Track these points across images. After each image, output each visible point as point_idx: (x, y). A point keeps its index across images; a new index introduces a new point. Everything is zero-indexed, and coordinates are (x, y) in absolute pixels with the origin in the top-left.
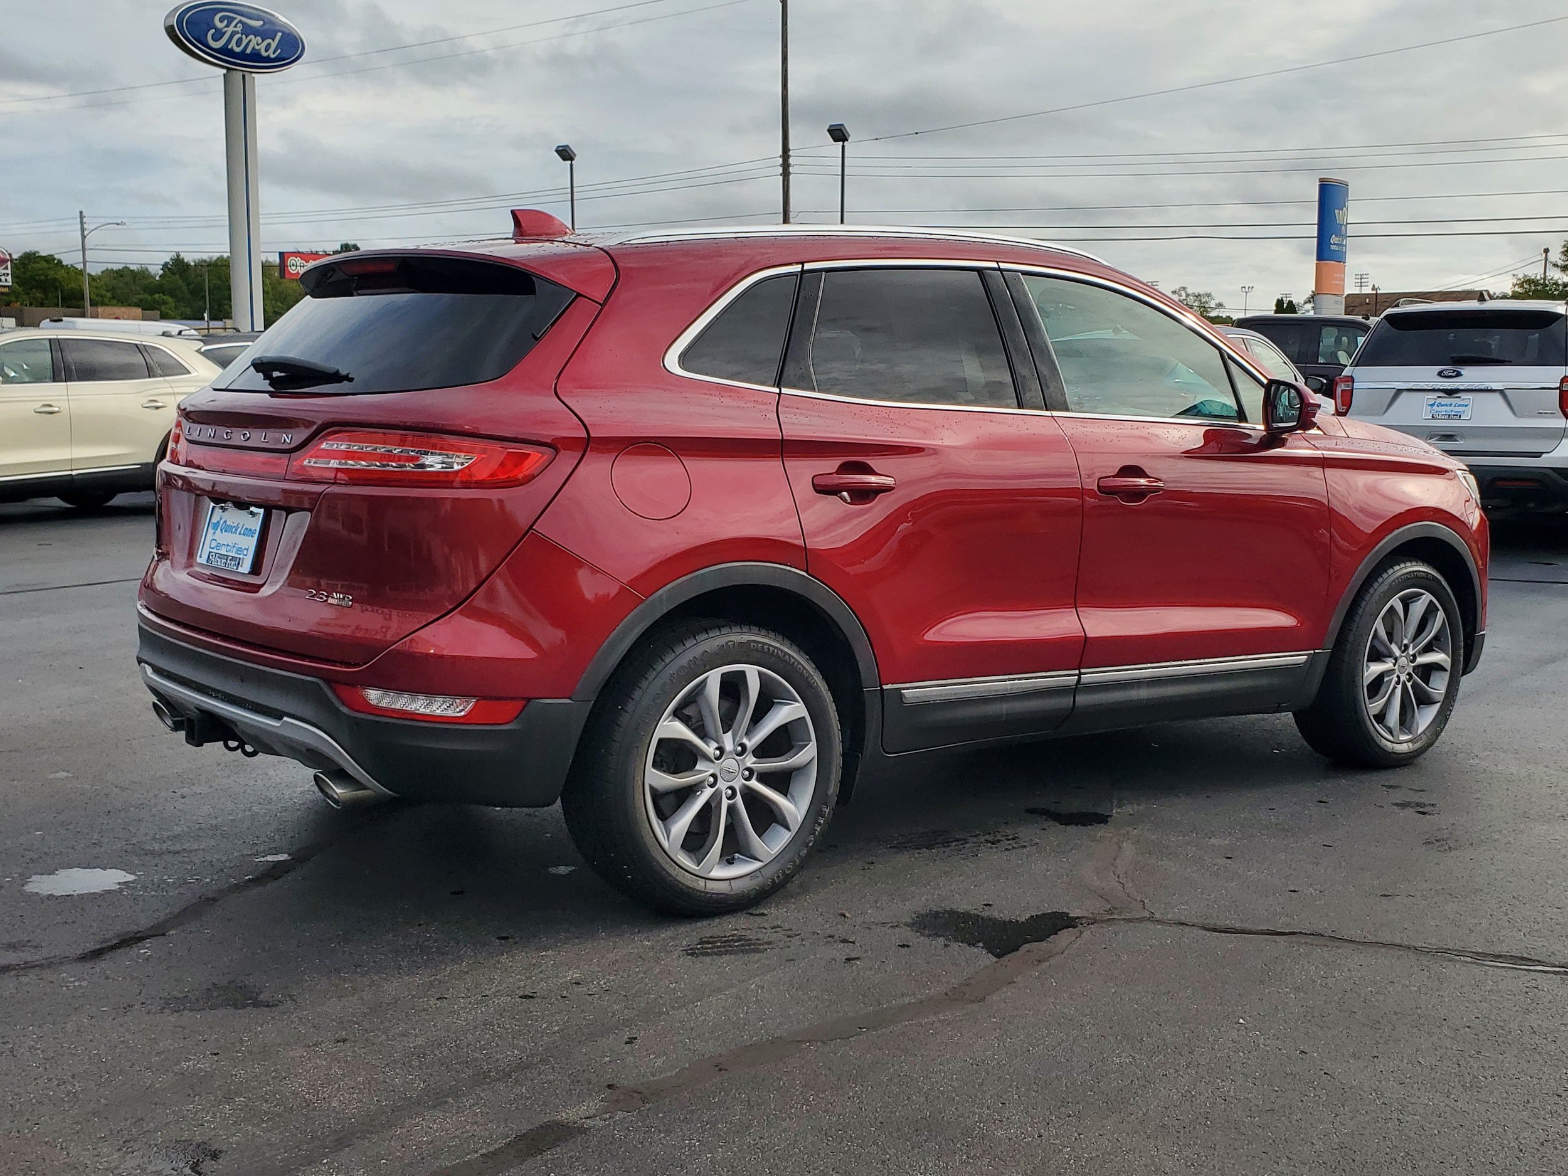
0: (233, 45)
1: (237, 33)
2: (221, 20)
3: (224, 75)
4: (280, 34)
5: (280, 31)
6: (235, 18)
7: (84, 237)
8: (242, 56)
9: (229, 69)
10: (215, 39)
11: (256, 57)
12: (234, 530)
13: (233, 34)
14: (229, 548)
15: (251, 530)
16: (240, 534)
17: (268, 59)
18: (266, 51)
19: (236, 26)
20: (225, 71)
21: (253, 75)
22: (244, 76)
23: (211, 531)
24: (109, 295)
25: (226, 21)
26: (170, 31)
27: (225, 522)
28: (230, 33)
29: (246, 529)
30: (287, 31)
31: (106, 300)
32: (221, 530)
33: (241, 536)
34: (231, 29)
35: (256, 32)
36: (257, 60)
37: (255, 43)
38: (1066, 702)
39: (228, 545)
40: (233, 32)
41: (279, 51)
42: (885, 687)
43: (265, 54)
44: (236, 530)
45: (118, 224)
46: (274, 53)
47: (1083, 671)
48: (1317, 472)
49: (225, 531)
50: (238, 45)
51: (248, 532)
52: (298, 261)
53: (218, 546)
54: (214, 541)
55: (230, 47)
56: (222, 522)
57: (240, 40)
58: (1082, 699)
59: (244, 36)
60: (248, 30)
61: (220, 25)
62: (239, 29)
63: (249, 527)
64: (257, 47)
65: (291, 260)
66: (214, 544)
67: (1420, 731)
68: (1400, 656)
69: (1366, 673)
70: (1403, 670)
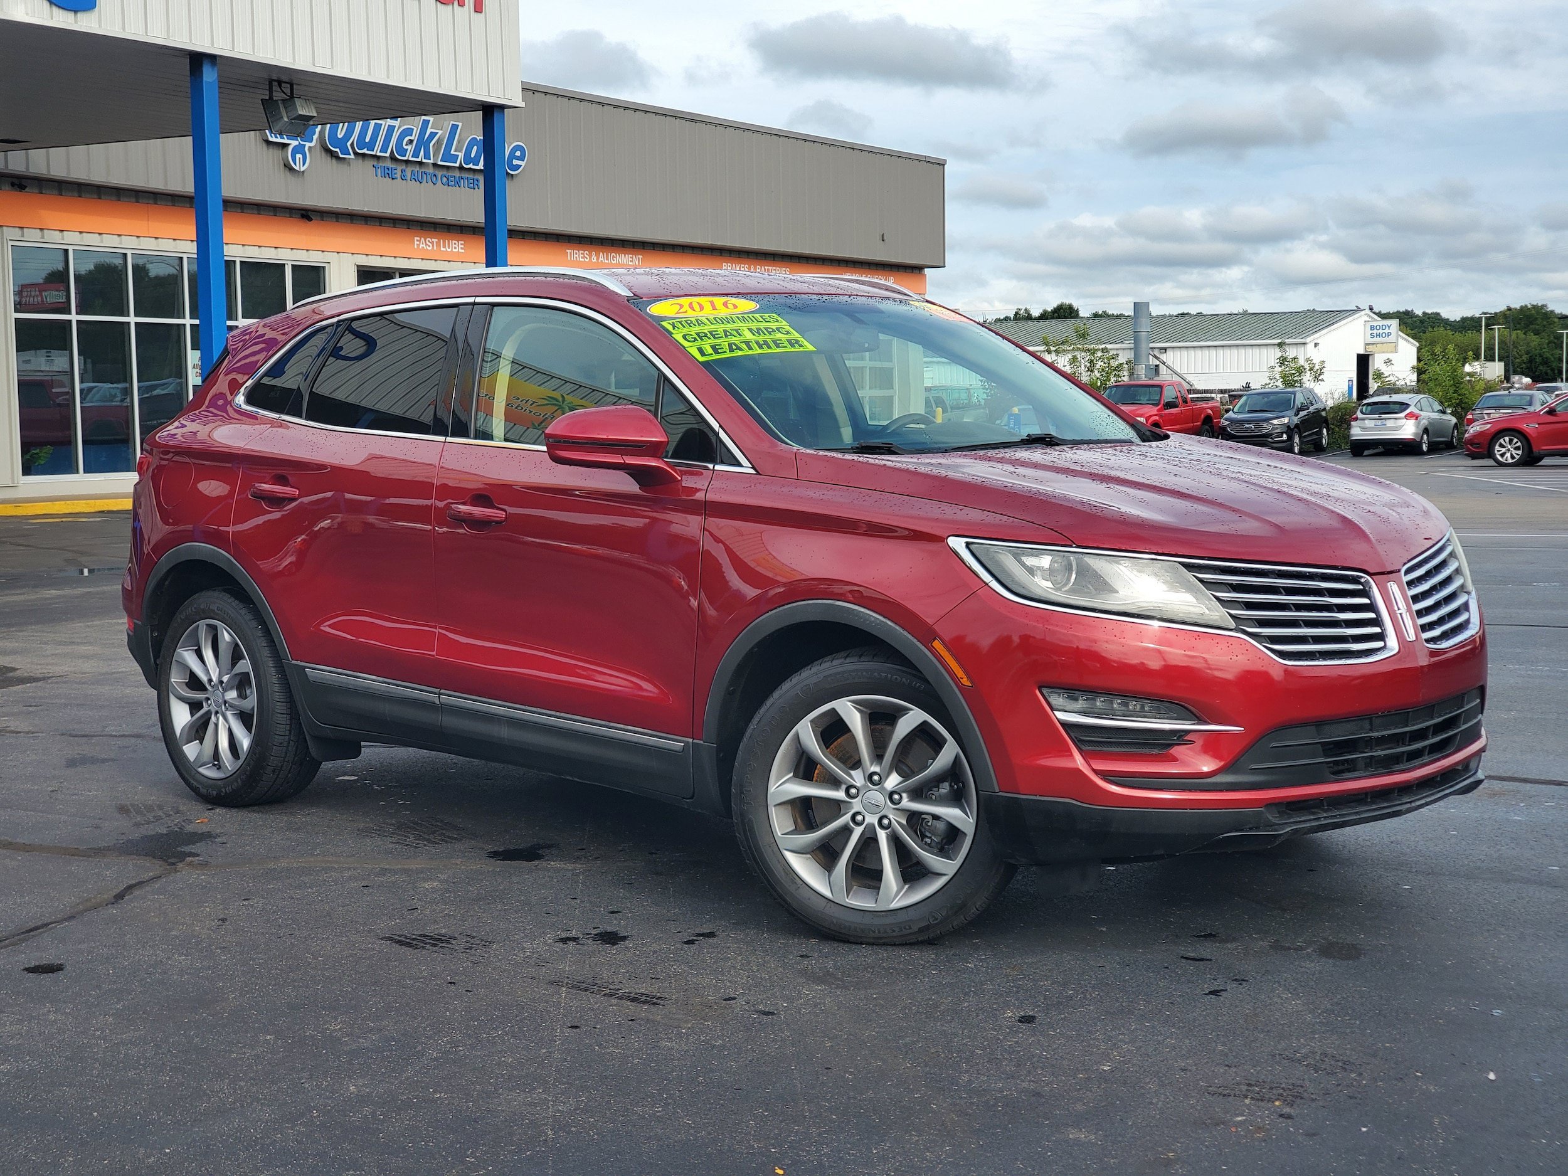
38: (435, 719)
42: (293, 662)
58: (448, 720)
67: (895, 905)
68: (865, 786)
69: (772, 789)
70: (874, 808)
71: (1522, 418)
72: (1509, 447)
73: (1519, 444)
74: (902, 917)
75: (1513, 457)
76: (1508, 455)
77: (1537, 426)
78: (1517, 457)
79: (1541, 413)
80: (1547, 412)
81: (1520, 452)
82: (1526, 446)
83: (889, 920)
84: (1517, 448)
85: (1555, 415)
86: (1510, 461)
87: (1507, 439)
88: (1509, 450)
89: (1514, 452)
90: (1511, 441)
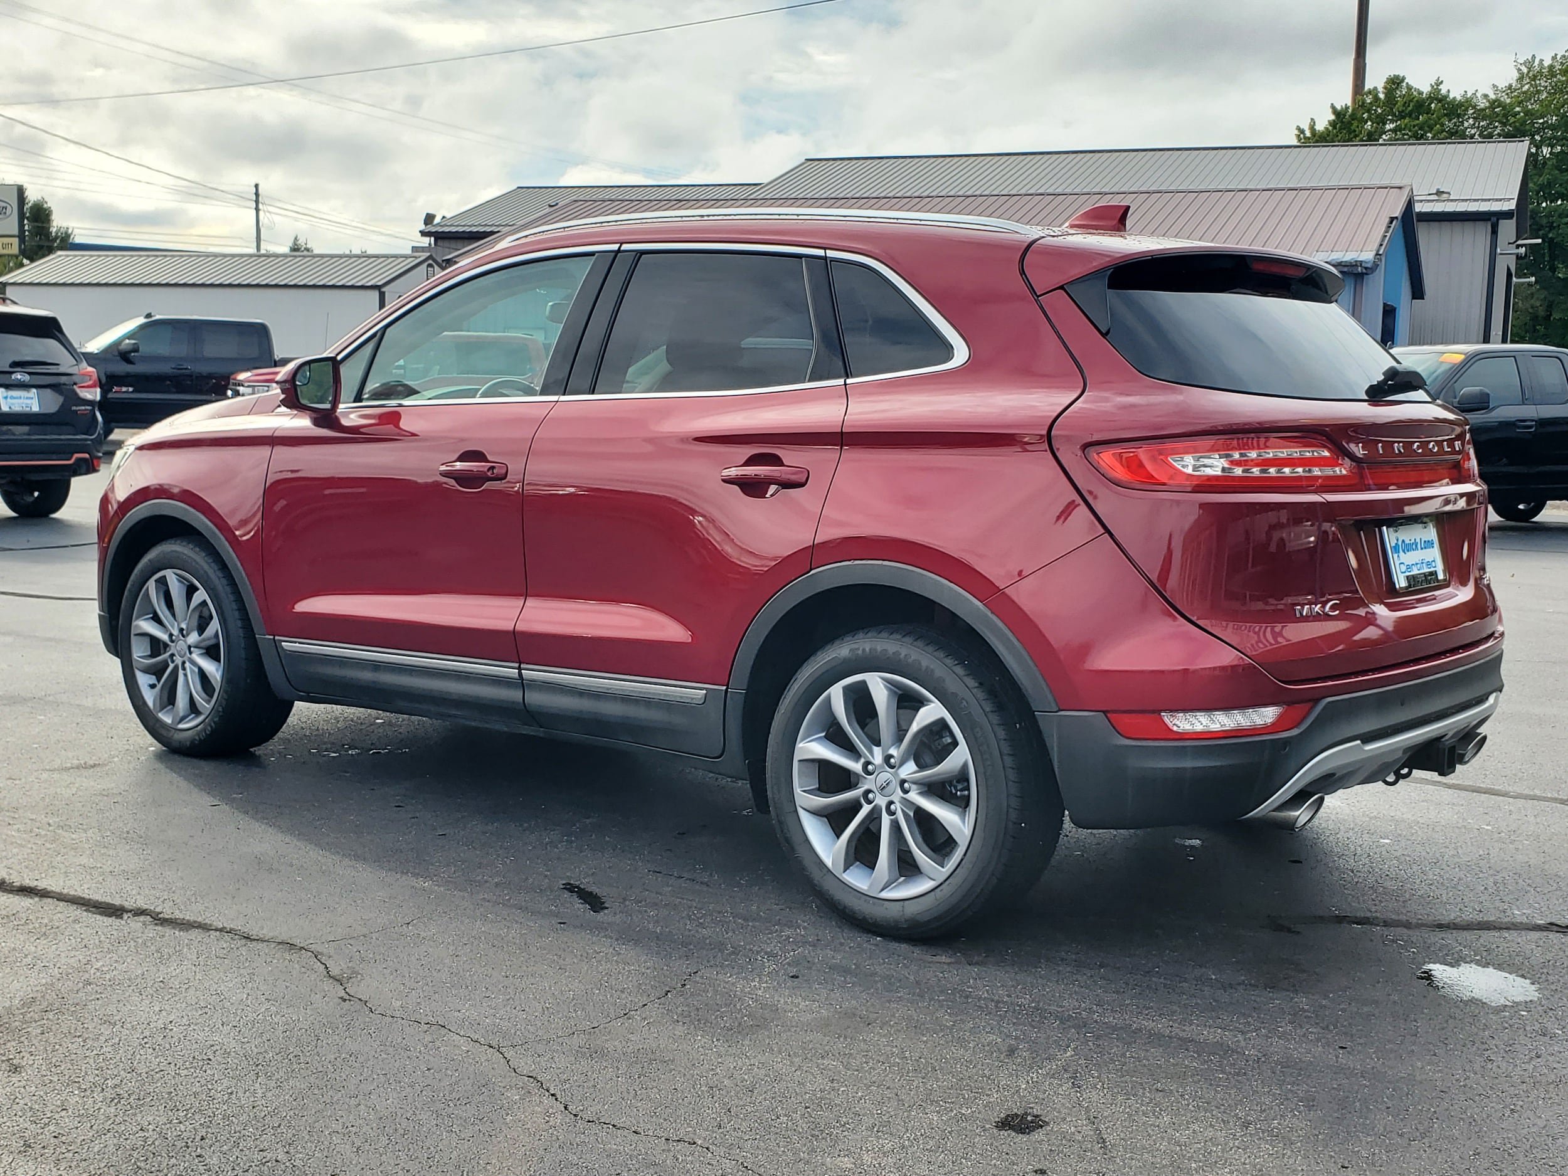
12: (1414, 546)
14: (1419, 566)
15: (1429, 541)
16: (1422, 549)
23: (1396, 556)
27: (1403, 541)
29: (1425, 542)
32: (1404, 551)
33: (1424, 550)
39: (1417, 564)
44: (1416, 546)
49: (1408, 551)
51: (1429, 544)
53: (1409, 567)
54: (1402, 565)
56: (1400, 543)
63: (1427, 540)
66: (1404, 568)
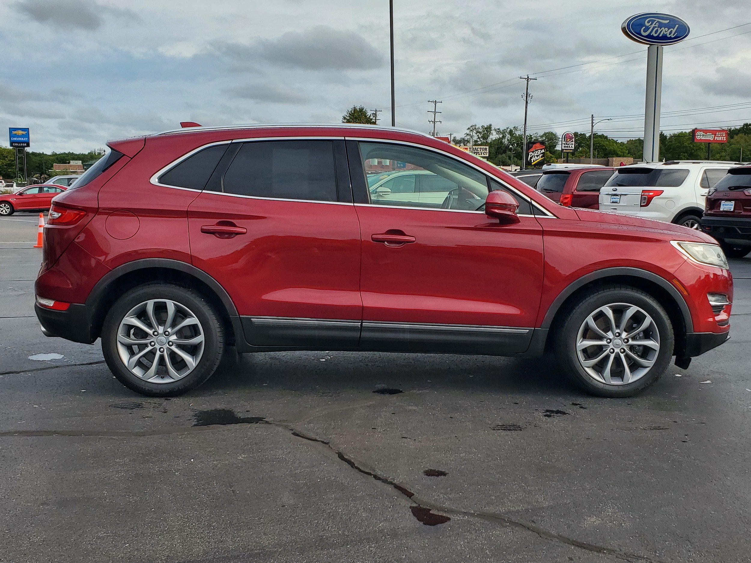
0: (653, 33)
1: (656, 27)
2: (648, 22)
3: (648, 47)
4: (677, 26)
5: (677, 24)
6: (656, 20)
7: (592, 126)
8: (658, 38)
9: (651, 45)
10: (645, 31)
11: (665, 37)
13: (654, 28)
17: (670, 38)
18: (670, 35)
19: (655, 24)
20: (649, 46)
21: (663, 47)
22: (658, 47)
24: (627, 152)
25: (651, 22)
26: (624, 30)
28: (653, 29)
30: (681, 24)
31: (625, 154)
34: (653, 25)
35: (665, 26)
36: (665, 39)
37: (665, 31)
38: (357, 334)
40: (654, 27)
41: (676, 34)
42: (241, 316)
43: (669, 36)
45: (608, 120)
46: (673, 35)
47: (363, 321)
48: (539, 238)
50: (656, 33)
52: (702, 133)
55: (651, 34)
57: (657, 31)
58: (365, 334)
59: (659, 28)
60: (661, 25)
61: (647, 24)
62: (657, 25)
64: (665, 33)
65: (698, 133)
67: (630, 381)
68: (613, 338)
69: (578, 344)
70: (617, 346)
71: (9, 197)
72: (4, 208)
73: (8, 207)
74: (633, 386)
75: (6, 212)
76: (4, 211)
77: (15, 200)
78: (8, 212)
79: (16, 195)
80: (18, 194)
81: (9, 210)
82: (11, 207)
83: (629, 388)
84: (8, 208)
85: (22, 196)
86: (5, 213)
87: (3, 205)
88: (4, 209)
89: (7, 210)
90: (5, 206)
